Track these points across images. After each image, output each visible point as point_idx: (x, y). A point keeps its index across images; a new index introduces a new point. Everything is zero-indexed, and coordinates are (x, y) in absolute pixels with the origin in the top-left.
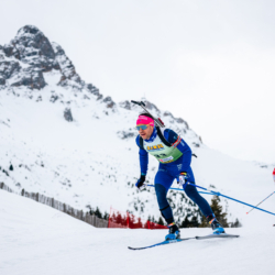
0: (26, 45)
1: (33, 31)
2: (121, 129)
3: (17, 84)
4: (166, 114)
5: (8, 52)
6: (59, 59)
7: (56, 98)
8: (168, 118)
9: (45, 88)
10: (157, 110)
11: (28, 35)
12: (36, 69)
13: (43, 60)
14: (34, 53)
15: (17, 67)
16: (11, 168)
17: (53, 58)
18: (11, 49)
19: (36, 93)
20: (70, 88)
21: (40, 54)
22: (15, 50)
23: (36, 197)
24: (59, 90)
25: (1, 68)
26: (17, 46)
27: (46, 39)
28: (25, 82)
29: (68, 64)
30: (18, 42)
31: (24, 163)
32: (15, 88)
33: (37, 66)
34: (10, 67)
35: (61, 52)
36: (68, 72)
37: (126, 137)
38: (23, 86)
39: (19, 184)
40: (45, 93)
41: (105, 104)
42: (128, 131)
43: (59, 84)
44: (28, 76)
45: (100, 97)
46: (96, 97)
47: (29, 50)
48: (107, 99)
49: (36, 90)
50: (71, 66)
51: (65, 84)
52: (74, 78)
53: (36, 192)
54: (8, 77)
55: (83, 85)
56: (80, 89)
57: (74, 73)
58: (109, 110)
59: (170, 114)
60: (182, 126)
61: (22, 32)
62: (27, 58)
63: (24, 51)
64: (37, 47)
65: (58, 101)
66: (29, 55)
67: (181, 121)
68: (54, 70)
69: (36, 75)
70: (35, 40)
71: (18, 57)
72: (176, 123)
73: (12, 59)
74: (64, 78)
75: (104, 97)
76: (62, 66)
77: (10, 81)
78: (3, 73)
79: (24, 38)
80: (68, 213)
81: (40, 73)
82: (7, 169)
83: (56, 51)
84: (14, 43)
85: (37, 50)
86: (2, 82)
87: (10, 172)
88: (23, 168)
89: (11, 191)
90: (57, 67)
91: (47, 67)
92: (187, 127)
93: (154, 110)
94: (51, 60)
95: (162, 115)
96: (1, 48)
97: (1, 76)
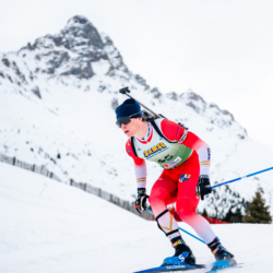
0: (75, 35)
1: (83, 21)
3: (66, 74)
4: (212, 106)
5: (58, 41)
6: (108, 49)
7: (104, 88)
8: (214, 109)
9: (94, 78)
10: (203, 101)
11: (78, 25)
12: (85, 59)
13: (91, 49)
14: (83, 43)
15: (66, 56)
16: (59, 157)
17: (102, 48)
18: (60, 39)
19: (84, 82)
20: (118, 79)
21: (89, 44)
22: (64, 40)
23: (84, 187)
24: (107, 80)
25: (51, 57)
26: (67, 36)
27: (95, 30)
28: (74, 72)
29: (116, 54)
30: (67, 32)
31: (72, 152)
32: (64, 77)
33: (86, 55)
34: (59, 57)
35: (110, 42)
36: (116, 62)
38: (71, 76)
39: (66, 173)
40: (93, 82)
41: (152, 95)
43: (108, 74)
44: (77, 66)
45: (147, 87)
46: (143, 87)
47: (79, 40)
48: (154, 90)
49: (84, 80)
50: (119, 56)
51: (113, 75)
52: (122, 68)
53: (83, 182)
54: (57, 65)
55: (131, 75)
56: (128, 80)
57: (122, 63)
58: (156, 101)
59: (216, 106)
60: (228, 118)
61: (72, 22)
62: (76, 48)
63: (73, 40)
64: (85, 37)
65: (106, 91)
66: (78, 45)
67: (226, 113)
68: (102, 61)
69: (85, 65)
70: (84, 30)
71: (67, 47)
72: (222, 115)
73: (62, 49)
74: (112, 68)
75: (152, 88)
76: (110, 57)
77: (59, 71)
78: (51, 62)
79: (73, 28)
80: (115, 203)
81: (89, 63)
82: (55, 157)
83: (104, 41)
84: (65, 32)
85: (86, 40)
86: (51, 71)
87: (58, 161)
88: (70, 157)
89: (60, 181)
90: (105, 57)
91: (95, 57)
92: (233, 119)
93: (200, 101)
94: (99, 50)
95: (208, 106)
96: (50, 37)
97: (50, 66)
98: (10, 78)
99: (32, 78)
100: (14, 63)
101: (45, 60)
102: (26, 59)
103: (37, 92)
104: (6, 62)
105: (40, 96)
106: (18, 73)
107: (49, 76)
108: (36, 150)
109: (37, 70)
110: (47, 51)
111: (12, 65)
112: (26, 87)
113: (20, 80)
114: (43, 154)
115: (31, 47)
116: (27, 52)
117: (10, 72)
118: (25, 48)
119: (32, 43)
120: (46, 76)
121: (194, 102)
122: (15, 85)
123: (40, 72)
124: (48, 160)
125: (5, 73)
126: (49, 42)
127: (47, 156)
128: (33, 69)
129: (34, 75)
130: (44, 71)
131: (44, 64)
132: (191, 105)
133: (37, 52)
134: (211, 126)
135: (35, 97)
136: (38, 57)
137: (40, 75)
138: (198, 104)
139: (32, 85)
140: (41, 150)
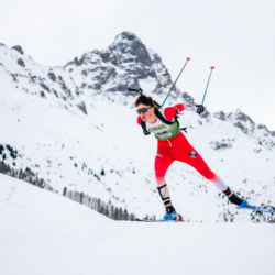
0: (123, 51)
1: (131, 37)
2: (214, 140)
3: (113, 90)
4: (260, 127)
5: (105, 57)
6: (156, 67)
8: (263, 130)
10: (252, 122)
11: (126, 41)
12: (132, 76)
13: (139, 67)
14: (131, 60)
15: (113, 73)
16: (103, 173)
17: (150, 65)
18: (108, 54)
19: (131, 99)
20: (165, 96)
21: (137, 61)
22: (111, 56)
25: (98, 73)
26: (115, 52)
27: (143, 46)
28: (120, 88)
29: (164, 72)
30: (115, 48)
31: (116, 169)
32: (110, 93)
33: (133, 72)
34: (106, 72)
35: (158, 59)
36: (164, 80)
37: (218, 147)
38: (118, 92)
42: (221, 142)
43: (155, 91)
44: (124, 83)
47: (126, 56)
49: (131, 97)
50: (167, 74)
51: (160, 92)
52: (170, 86)
54: (104, 82)
55: (178, 93)
56: (175, 98)
57: (170, 81)
58: (203, 120)
59: (265, 127)
61: (120, 38)
62: (123, 64)
63: (121, 57)
64: (133, 54)
66: (126, 61)
68: (149, 78)
69: (132, 82)
70: (132, 46)
71: (114, 63)
72: (270, 136)
73: (109, 65)
74: (159, 86)
76: (158, 74)
77: (106, 87)
78: (98, 77)
79: (121, 44)
81: (136, 80)
82: (99, 174)
83: (152, 58)
84: (111, 49)
85: (134, 57)
86: (98, 87)
87: (101, 177)
88: (114, 173)
90: (153, 74)
91: (143, 75)
93: (248, 122)
94: (147, 67)
95: (256, 127)
96: (98, 53)
97: (97, 82)
98: (55, 92)
99: (78, 93)
100: (60, 78)
101: (91, 75)
102: (72, 74)
103: (83, 108)
104: (52, 77)
105: (85, 112)
106: (64, 87)
107: (95, 91)
108: (80, 166)
109: (84, 85)
110: (94, 66)
111: (58, 80)
112: (72, 102)
113: (66, 95)
114: (86, 170)
115: (78, 62)
116: (73, 66)
117: (56, 86)
118: (72, 63)
119: (79, 58)
120: (92, 91)
121: (243, 123)
122: (61, 100)
123: (86, 87)
124: (92, 176)
125: (50, 88)
126: (96, 57)
127: (91, 172)
128: (80, 85)
129: (80, 90)
130: (90, 87)
131: (90, 80)
132: (239, 125)
133: (84, 67)
134: (258, 147)
135: (80, 112)
136: (85, 73)
137: (86, 90)
138: (247, 124)
139: (78, 100)
140: (84, 166)
